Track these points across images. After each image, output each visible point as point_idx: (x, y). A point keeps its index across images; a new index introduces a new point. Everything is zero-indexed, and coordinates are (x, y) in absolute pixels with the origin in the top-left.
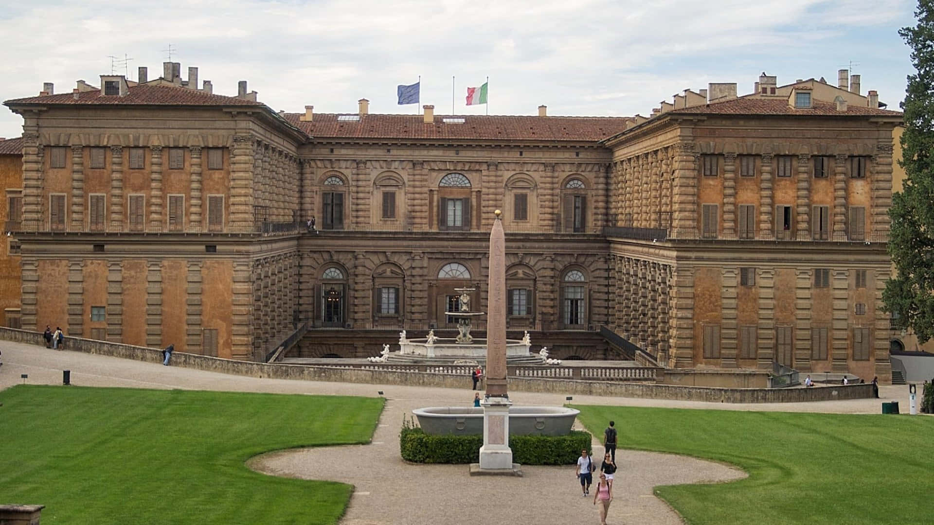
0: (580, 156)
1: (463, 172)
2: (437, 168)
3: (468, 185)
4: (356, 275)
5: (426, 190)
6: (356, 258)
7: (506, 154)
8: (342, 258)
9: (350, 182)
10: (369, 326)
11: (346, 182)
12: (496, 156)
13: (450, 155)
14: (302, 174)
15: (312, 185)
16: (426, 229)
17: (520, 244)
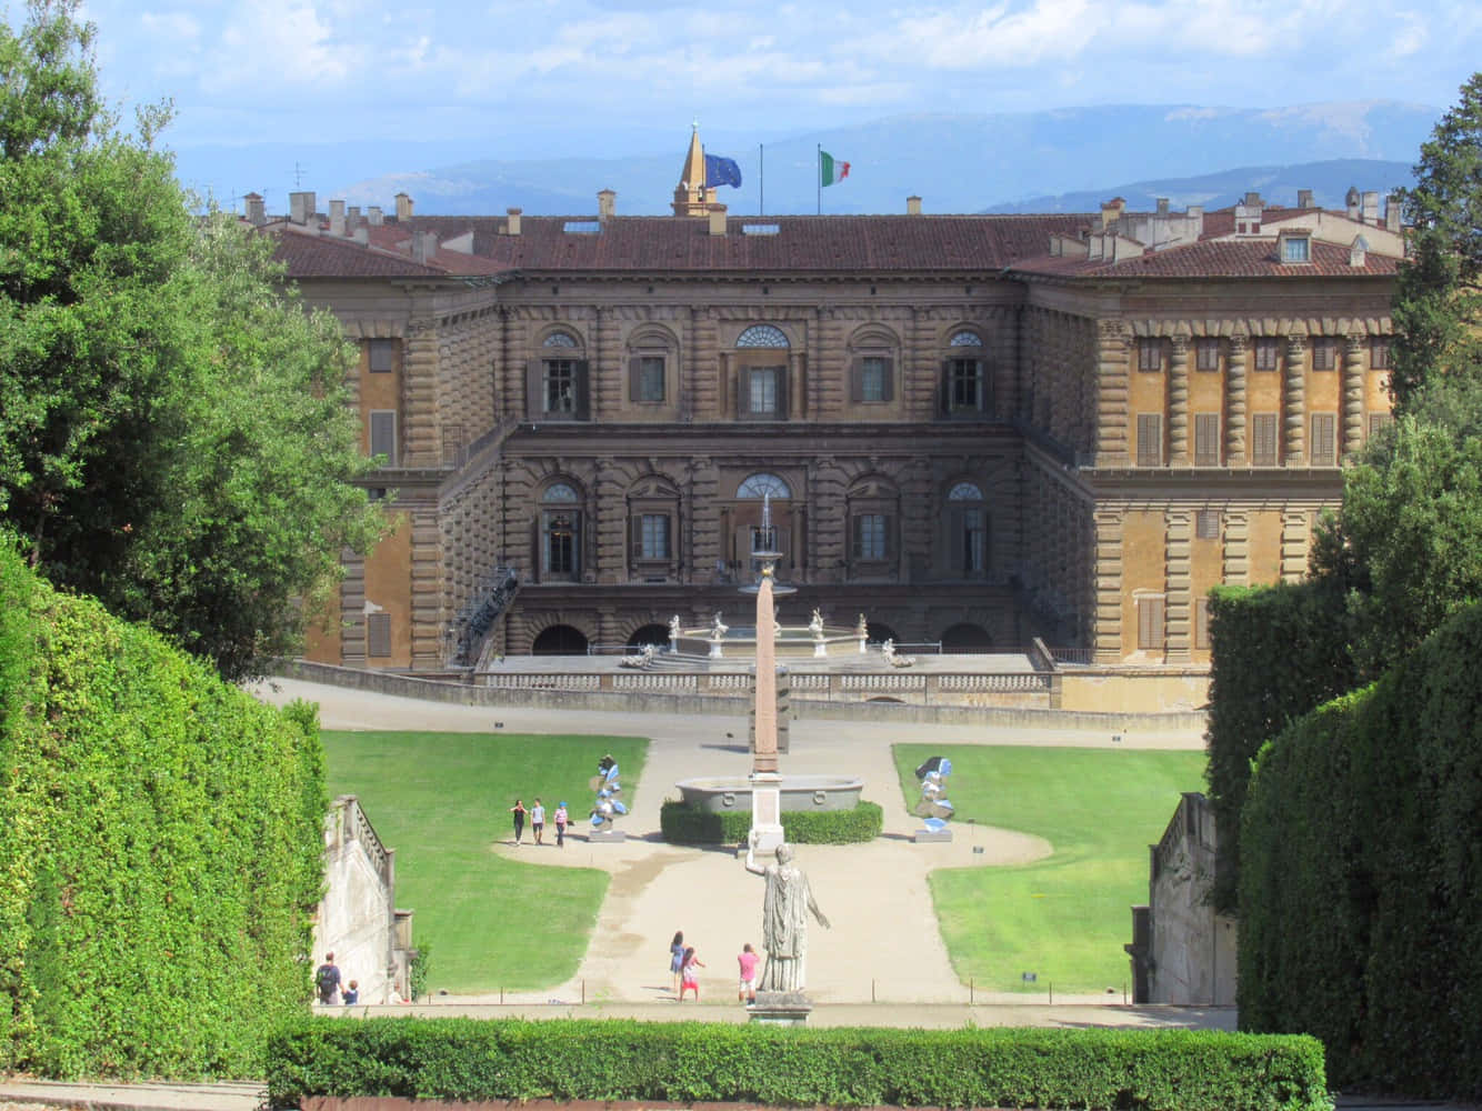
0: (974, 294)
1: (775, 324)
2: (730, 317)
3: (784, 344)
4: (601, 497)
5: (715, 353)
6: (598, 468)
7: (847, 293)
8: (576, 469)
9: (587, 342)
10: (622, 579)
11: (579, 342)
12: (831, 296)
13: (753, 295)
14: (505, 330)
15: (523, 349)
16: (715, 418)
17: (872, 442)
